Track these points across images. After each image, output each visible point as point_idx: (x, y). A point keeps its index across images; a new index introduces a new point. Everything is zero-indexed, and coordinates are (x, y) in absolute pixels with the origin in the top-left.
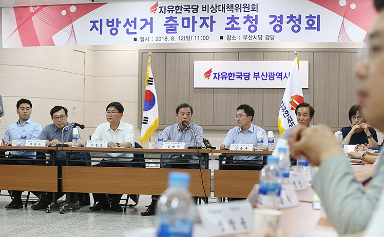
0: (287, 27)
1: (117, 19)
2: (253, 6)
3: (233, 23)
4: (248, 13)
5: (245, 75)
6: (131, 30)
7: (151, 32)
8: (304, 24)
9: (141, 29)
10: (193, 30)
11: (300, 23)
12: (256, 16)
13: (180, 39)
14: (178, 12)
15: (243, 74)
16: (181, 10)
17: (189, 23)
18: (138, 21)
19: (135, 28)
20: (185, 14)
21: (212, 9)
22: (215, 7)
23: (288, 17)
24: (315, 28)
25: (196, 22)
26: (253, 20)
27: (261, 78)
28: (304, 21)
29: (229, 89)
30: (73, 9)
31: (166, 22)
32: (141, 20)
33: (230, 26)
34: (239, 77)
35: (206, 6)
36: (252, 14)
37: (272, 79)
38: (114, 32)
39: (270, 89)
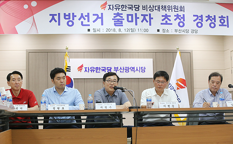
0: (206, 24)
1: (73, 14)
2: (181, 7)
3: (166, 20)
4: (177, 13)
5: (108, 68)
6: (85, 22)
7: (102, 24)
8: (218, 23)
9: (94, 22)
10: (136, 24)
11: (215, 21)
12: (184, 15)
13: (126, 31)
14: (123, 9)
15: (106, 68)
16: (126, 8)
17: (133, 19)
18: (91, 16)
19: (88, 21)
20: (129, 12)
21: (150, 8)
22: (152, 7)
23: (206, 17)
24: (226, 25)
25: (138, 18)
26: (181, 18)
27: (120, 71)
28: (218, 20)
29: (96, 80)
30: (34, 4)
31: (114, 17)
32: (94, 15)
33: (164, 22)
34: (103, 70)
35: (145, 6)
36: (181, 13)
37: (128, 71)
38: (71, 24)
39: (126, 79)
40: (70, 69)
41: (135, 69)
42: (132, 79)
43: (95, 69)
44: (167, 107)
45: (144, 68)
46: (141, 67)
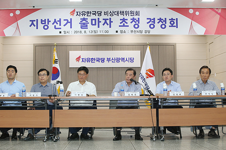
0: (158, 25)
1: (48, 19)
2: (137, 12)
3: (124, 23)
4: (133, 17)
6: (58, 26)
7: (71, 27)
8: (168, 24)
9: (64, 25)
10: (99, 27)
11: (166, 23)
12: (139, 19)
13: (90, 33)
15: (100, 59)
16: (90, 14)
17: (95, 22)
18: (62, 21)
19: (60, 25)
20: (93, 17)
21: (111, 13)
23: (158, 19)
24: (175, 26)
25: (101, 22)
26: (137, 21)
27: (112, 61)
28: (168, 22)
30: (18, 12)
31: (81, 21)
32: (64, 20)
33: (122, 24)
34: (97, 61)
35: (106, 12)
36: (136, 17)
37: (119, 61)
38: (46, 28)
39: (117, 68)
40: (57, 61)
41: (125, 60)
43: (90, 60)
45: (132, 59)
46: (130, 58)
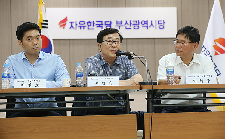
5: (107, 23)
15: (104, 23)
27: (124, 27)
34: (99, 26)
37: (137, 27)
39: (135, 40)
40: (47, 24)
41: (149, 24)
42: (144, 40)
43: (86, 25)
44: (199, 82)
45: (162, 22)
46: (159, 21)
